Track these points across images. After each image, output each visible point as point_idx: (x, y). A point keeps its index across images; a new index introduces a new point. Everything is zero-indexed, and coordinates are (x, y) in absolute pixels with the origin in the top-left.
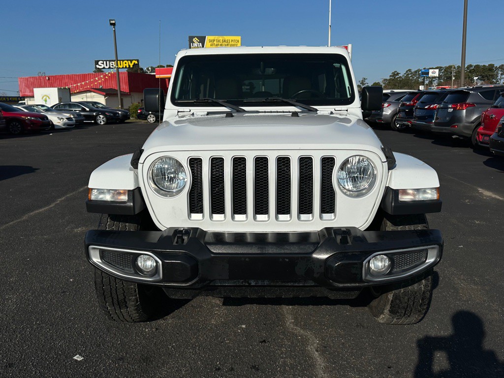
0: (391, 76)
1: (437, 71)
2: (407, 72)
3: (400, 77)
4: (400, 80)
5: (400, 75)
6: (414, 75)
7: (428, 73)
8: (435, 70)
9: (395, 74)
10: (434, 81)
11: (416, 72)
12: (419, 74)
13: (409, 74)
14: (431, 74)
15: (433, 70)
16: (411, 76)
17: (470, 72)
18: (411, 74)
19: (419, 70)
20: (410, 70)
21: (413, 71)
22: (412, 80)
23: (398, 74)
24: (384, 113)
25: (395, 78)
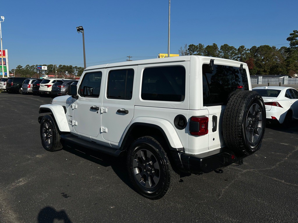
0: (17, 68)
1: (46, 67)
2: (27, 66)
3: (23, 69)
4: (23, 71)
5: (23, 68)
6: (31, 68)
7: (41, 68)
8: (45, 67)
9: (19, 67)
10: (43, 72)
11: (32, 66)
12: (34, 68)
13: (28, 67)
14: (43, 69)
15: (44, 66)
16: (30, 69)
17: (61, 68)
18: (29, 67)
19: (34, 66)
20: (28, 65)
21: (30, 66)
22: (30, 71)
23: (21, 67)
24: (61, 90)
25: (19, 69)
